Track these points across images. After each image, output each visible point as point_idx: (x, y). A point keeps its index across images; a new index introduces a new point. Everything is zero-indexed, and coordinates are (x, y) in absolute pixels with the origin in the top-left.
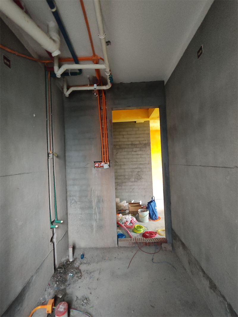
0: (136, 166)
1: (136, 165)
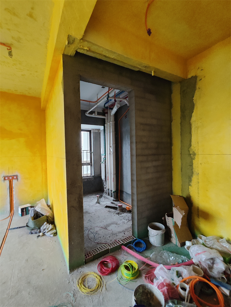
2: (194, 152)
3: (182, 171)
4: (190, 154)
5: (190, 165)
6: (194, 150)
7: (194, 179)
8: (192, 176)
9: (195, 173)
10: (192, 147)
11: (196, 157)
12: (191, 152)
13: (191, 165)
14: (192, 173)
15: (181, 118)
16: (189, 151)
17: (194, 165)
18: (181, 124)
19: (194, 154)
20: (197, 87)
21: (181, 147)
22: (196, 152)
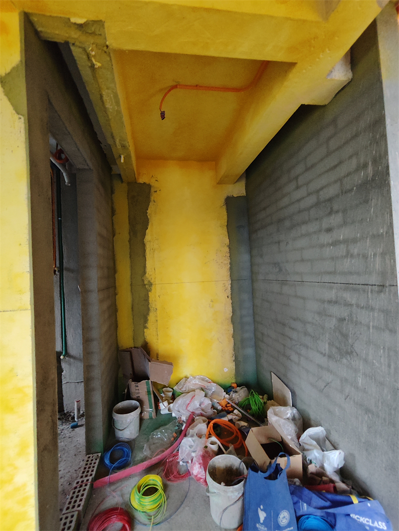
0: (332, 294)
1: (331, 288)
2: (149, 281)
3: (133, 311)
4: (145, 285)
5: (145, 300)
6: (150, 279)
7: (151, 317)
8: (148, 314)
9: (152, 309)
10: (147, 275)
11: (153, 288)
12: (146, 282)
13: (147, 299)
14: (148, 309)
15: (129, 233)
16: (143, 281)
17: (150, 299)
18: (130, 241)
19: (151, 284)
20: (152, 198)
21: (131, 275)
22: (152, 281)
